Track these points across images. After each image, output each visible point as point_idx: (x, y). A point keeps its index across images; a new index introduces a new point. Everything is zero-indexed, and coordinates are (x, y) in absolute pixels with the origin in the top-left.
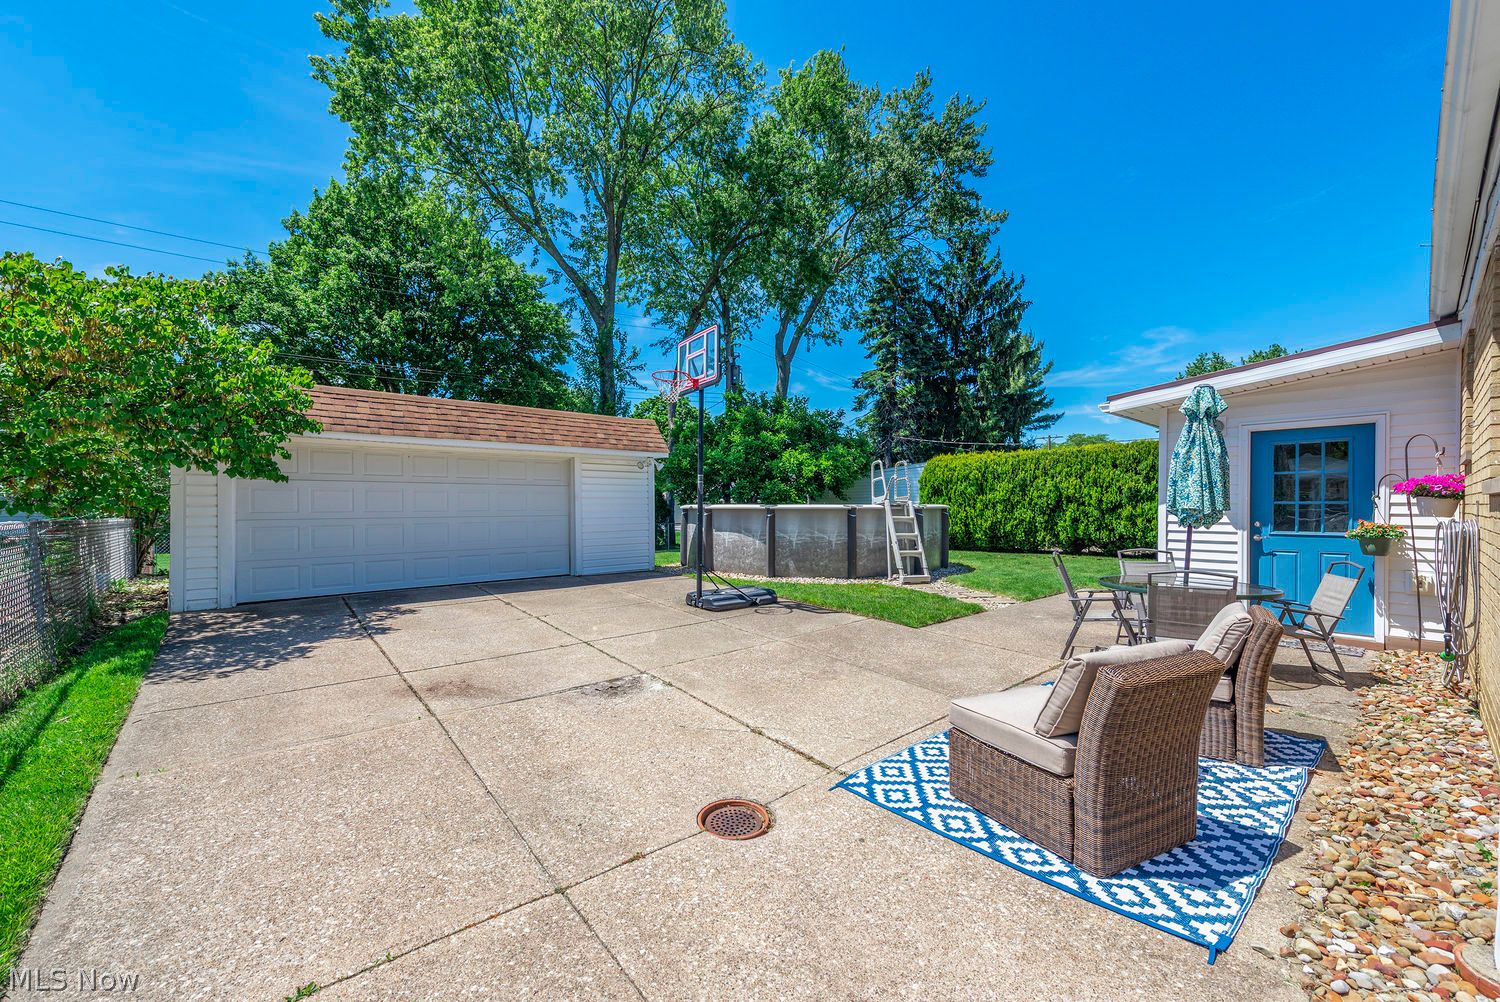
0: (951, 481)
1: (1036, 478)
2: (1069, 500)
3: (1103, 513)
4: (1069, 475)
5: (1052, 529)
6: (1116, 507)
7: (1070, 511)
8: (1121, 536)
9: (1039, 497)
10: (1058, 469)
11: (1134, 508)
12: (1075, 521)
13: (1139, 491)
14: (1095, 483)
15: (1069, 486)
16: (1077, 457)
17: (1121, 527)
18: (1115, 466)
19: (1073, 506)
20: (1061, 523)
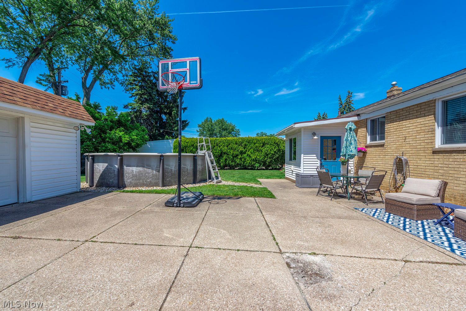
0: (187, 146)
1: (214, 146)
2: (224, 153)
3: (233, 157)
4: (224, 146)
5: (219, 162)
6: (237, 155)
7: (225, 157)
8: (238, 164)
9: (216, 152)
10: (221, 144)
11: (241, 156)
12: (226, 159)
13: (242, 151)
14: (232, 149)
15: (225, 149)
16: (226, 141)
17: (238, 161)
18: (236, 144)
19: (225, 155)
20: (222, 160)
